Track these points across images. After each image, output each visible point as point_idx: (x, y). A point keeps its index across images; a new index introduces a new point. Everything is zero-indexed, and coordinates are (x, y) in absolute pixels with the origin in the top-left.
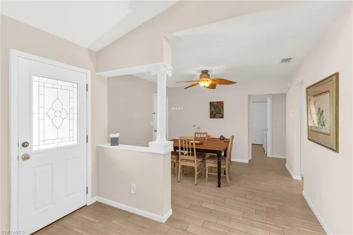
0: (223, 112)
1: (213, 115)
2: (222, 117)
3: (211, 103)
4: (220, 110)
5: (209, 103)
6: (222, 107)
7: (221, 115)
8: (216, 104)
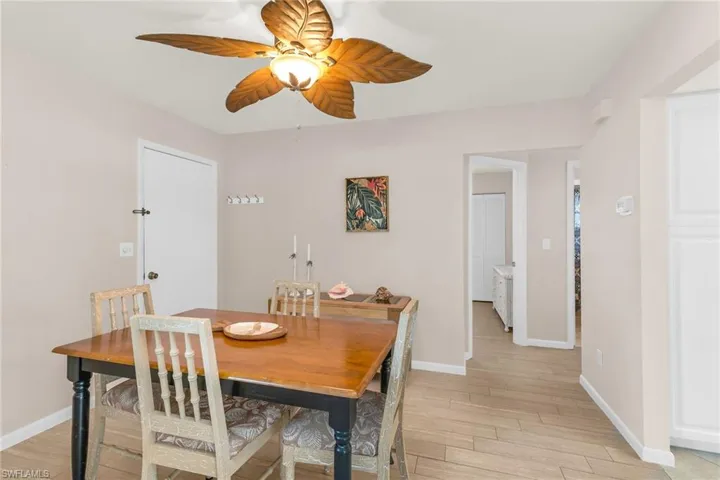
0: (387, 210)
1: (356, 221)
2: (385, 227)
3: (349, 182)
4: (378, 203)
5: (345, 183)
6: (385, 194)
7: (379, 221)
8: (365, 184)
